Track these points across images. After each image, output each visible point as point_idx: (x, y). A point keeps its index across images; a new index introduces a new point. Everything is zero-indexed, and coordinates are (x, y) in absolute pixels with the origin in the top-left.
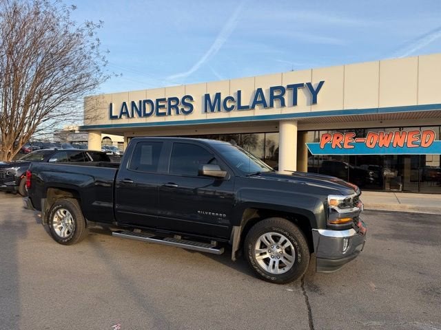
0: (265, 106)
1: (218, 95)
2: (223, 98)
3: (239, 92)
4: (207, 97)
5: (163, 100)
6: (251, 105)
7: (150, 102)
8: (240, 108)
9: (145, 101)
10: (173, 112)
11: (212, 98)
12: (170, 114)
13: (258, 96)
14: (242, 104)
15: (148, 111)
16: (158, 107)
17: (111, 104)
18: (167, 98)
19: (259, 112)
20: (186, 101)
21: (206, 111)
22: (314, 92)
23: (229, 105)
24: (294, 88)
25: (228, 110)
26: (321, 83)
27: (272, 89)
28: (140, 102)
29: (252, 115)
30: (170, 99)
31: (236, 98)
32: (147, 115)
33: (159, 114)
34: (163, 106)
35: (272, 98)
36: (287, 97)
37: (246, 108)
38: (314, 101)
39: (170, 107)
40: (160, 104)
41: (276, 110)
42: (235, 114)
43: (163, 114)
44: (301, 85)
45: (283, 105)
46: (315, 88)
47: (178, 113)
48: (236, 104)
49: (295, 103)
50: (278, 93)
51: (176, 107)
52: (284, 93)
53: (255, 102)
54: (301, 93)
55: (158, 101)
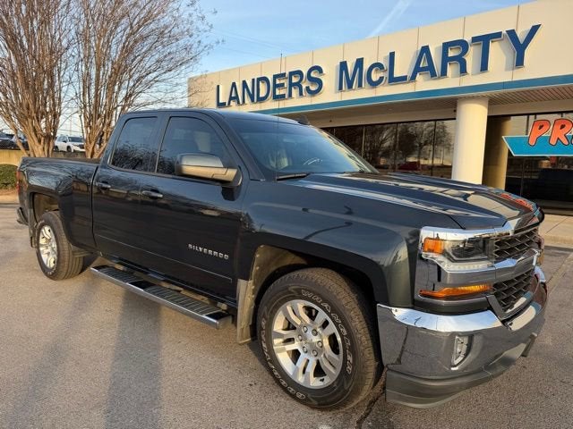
0: (433, 75)
1: (360, 62)
2: (366, 66)
3: (392, 55)
4: (343, 65)
5: (282, 76)
6: (409, 75)
7: (265, 79)
8: (393, 80)
9: (259, 79)
10: (295, 92)
11: (350, 67)
12: (290, 95)
13: (423, 58)
14: (396, 74)
15: (262, 94)
16: (276, 86)
17: (218, 86)
18: (287, 73)
19: (424, 84)
20: (313, 75)
21: (341, 88)
22: (519, 47)
23: (375, 77)
24: (484, 41)
25: (374, 84)
26: (535, 29)
27: (446, 46)
28: (253, 80)
29: (412, 91)
30: (292, 74)
31: (386, 65)
32: (261, 100)
33: (276, 98)
34: (282, 85)
35: (446, 60)
36: (472, 58)
37: (403, 79)
38: (519, 62)
39: (291, 85)
40: (278, 82)
41: (452, 81)
42: (385, 90)
43: (282, 97)
44: (498, 35)
45: (463, 71)
46: (521, 36)
47: (301, 94)
48: (386, 75)
49: (484, 67)
50: (455, 53)
51: (298, 85)
52: (465, 50)
53: (417, 69)
54: (495, 49)
55: (275, 77)
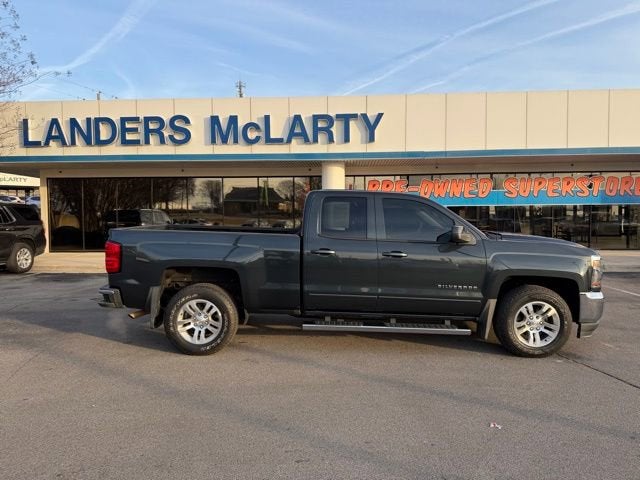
0: (307, 141)
1: (233, 120)
2: (241, 124)
3: (267, 118)
4: (215, 120)
5: (136, 119)
6: (285, 139)
7: (108, 121)
8: (269, 141)
9: (98, 120)
10: (153, 139)
11: (224, 126)
12: (147, 142)
13: (296, 126)
14: (272, 136)
15: (104, 136)
16: (124, 130)
17: (25, 122)
18: (142, 118)
19: (297, 148)
20: (177, 123)
21: (213, 141)
22: (370, 127)
23: (252, 135)
24: (346, 119)
25: (250, 142)
26: (380, 116)
27: (316, 118)
28: (89, 120)
29: (287, 152)
30: (147, 120)
31: (262, 126)
33: (125, 142)
34: (135, 130)
35: (316, 130)
36: (337, 129)
37: (279, 141)
38: (372, 139)
39: (148, 131)
40: (128, 126)
41: (320, 148)
42: (261, 149)
43: (136, 143)
44: (355, 116)
45: (331, 140)
46: (372, 121)
47: (162, 141)
48: (262, 134)
49: (347, 139)
50: (323, 125)
51: (158, 132)
52: (331, 125)
53: (292, 135)
54: (355, 128)
55: (123, 120)
